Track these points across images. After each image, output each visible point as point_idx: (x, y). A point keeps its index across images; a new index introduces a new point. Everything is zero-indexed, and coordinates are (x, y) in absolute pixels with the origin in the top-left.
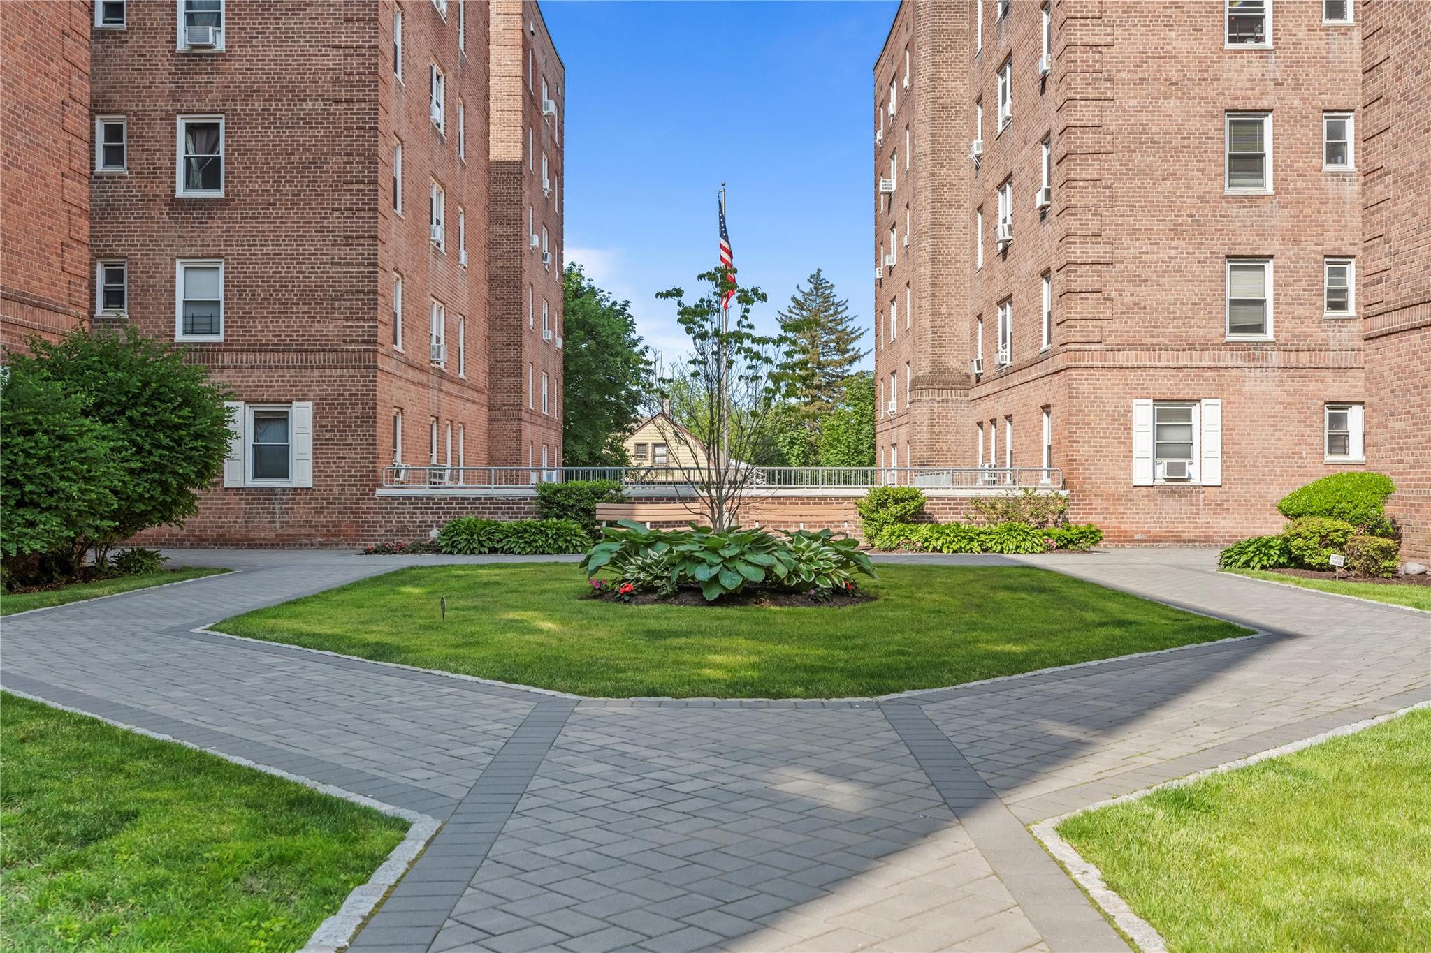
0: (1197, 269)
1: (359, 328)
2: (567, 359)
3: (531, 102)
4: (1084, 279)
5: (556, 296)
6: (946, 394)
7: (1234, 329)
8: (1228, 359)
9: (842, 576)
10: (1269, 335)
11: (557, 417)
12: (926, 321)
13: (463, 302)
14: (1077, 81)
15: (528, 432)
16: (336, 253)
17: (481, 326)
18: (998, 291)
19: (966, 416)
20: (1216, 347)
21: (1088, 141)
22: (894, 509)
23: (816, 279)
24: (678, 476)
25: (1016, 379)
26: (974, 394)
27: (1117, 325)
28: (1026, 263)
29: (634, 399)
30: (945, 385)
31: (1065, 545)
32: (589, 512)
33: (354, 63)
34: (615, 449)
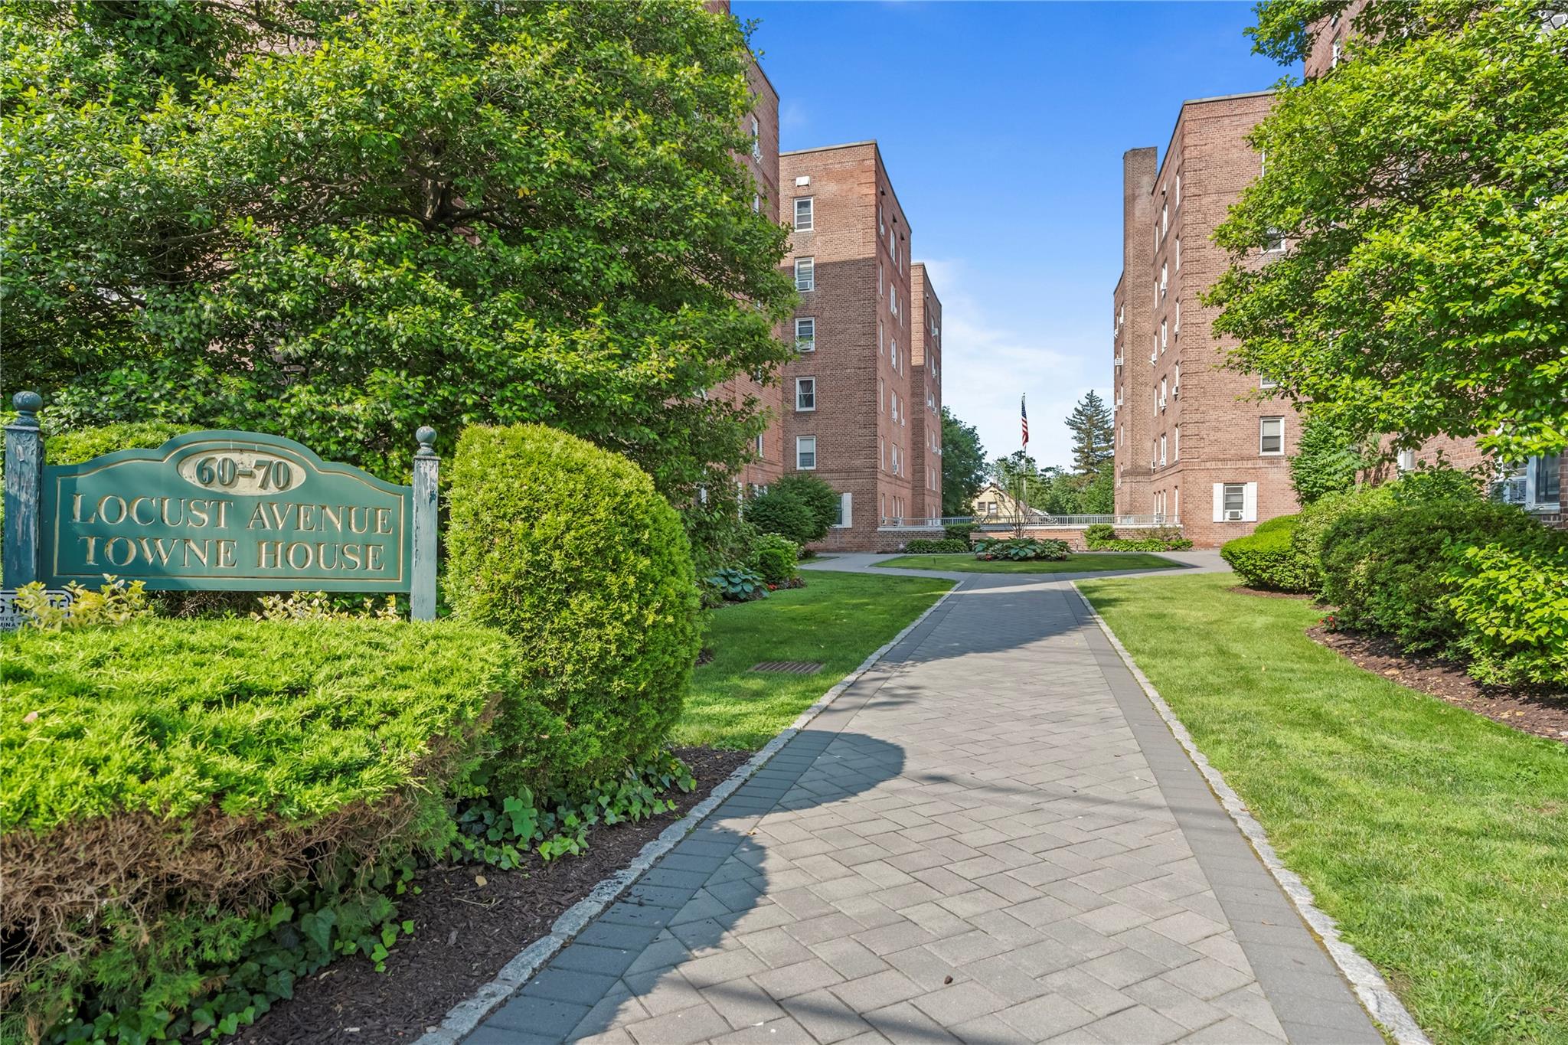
0: (1246, 423)
1: (869, 462)
2: (943, 460)
3: (927, 332)
4: (1191, 430)
5: (938, 428)
6: (1139, 478)
7: (1264, 450)
8: (1260, 463)
9: (1059, 554)
10: (1282, 452)
11: (939, 491)
12: (1129, 443)
13: (903, 444)
14: (1188, 340)
15: (928, 499)
16: (860, 431)
17: (909, 450)
18: (1161, 430)
19: (1150, 489)
20: (1255, 459)
21: (1193, 367)
22: (1100, 534)
23: (1091, 397)
24: (1003, 521)
25: (1167, 473)
26: (1154, 478)
27: (1206, 450)
28: (1171, 420)
29: (980, 479)
30: (1139, 474)
31: (1176, 548)
32: (967, 537)
33: (867, 352)
34: (968, 506)
